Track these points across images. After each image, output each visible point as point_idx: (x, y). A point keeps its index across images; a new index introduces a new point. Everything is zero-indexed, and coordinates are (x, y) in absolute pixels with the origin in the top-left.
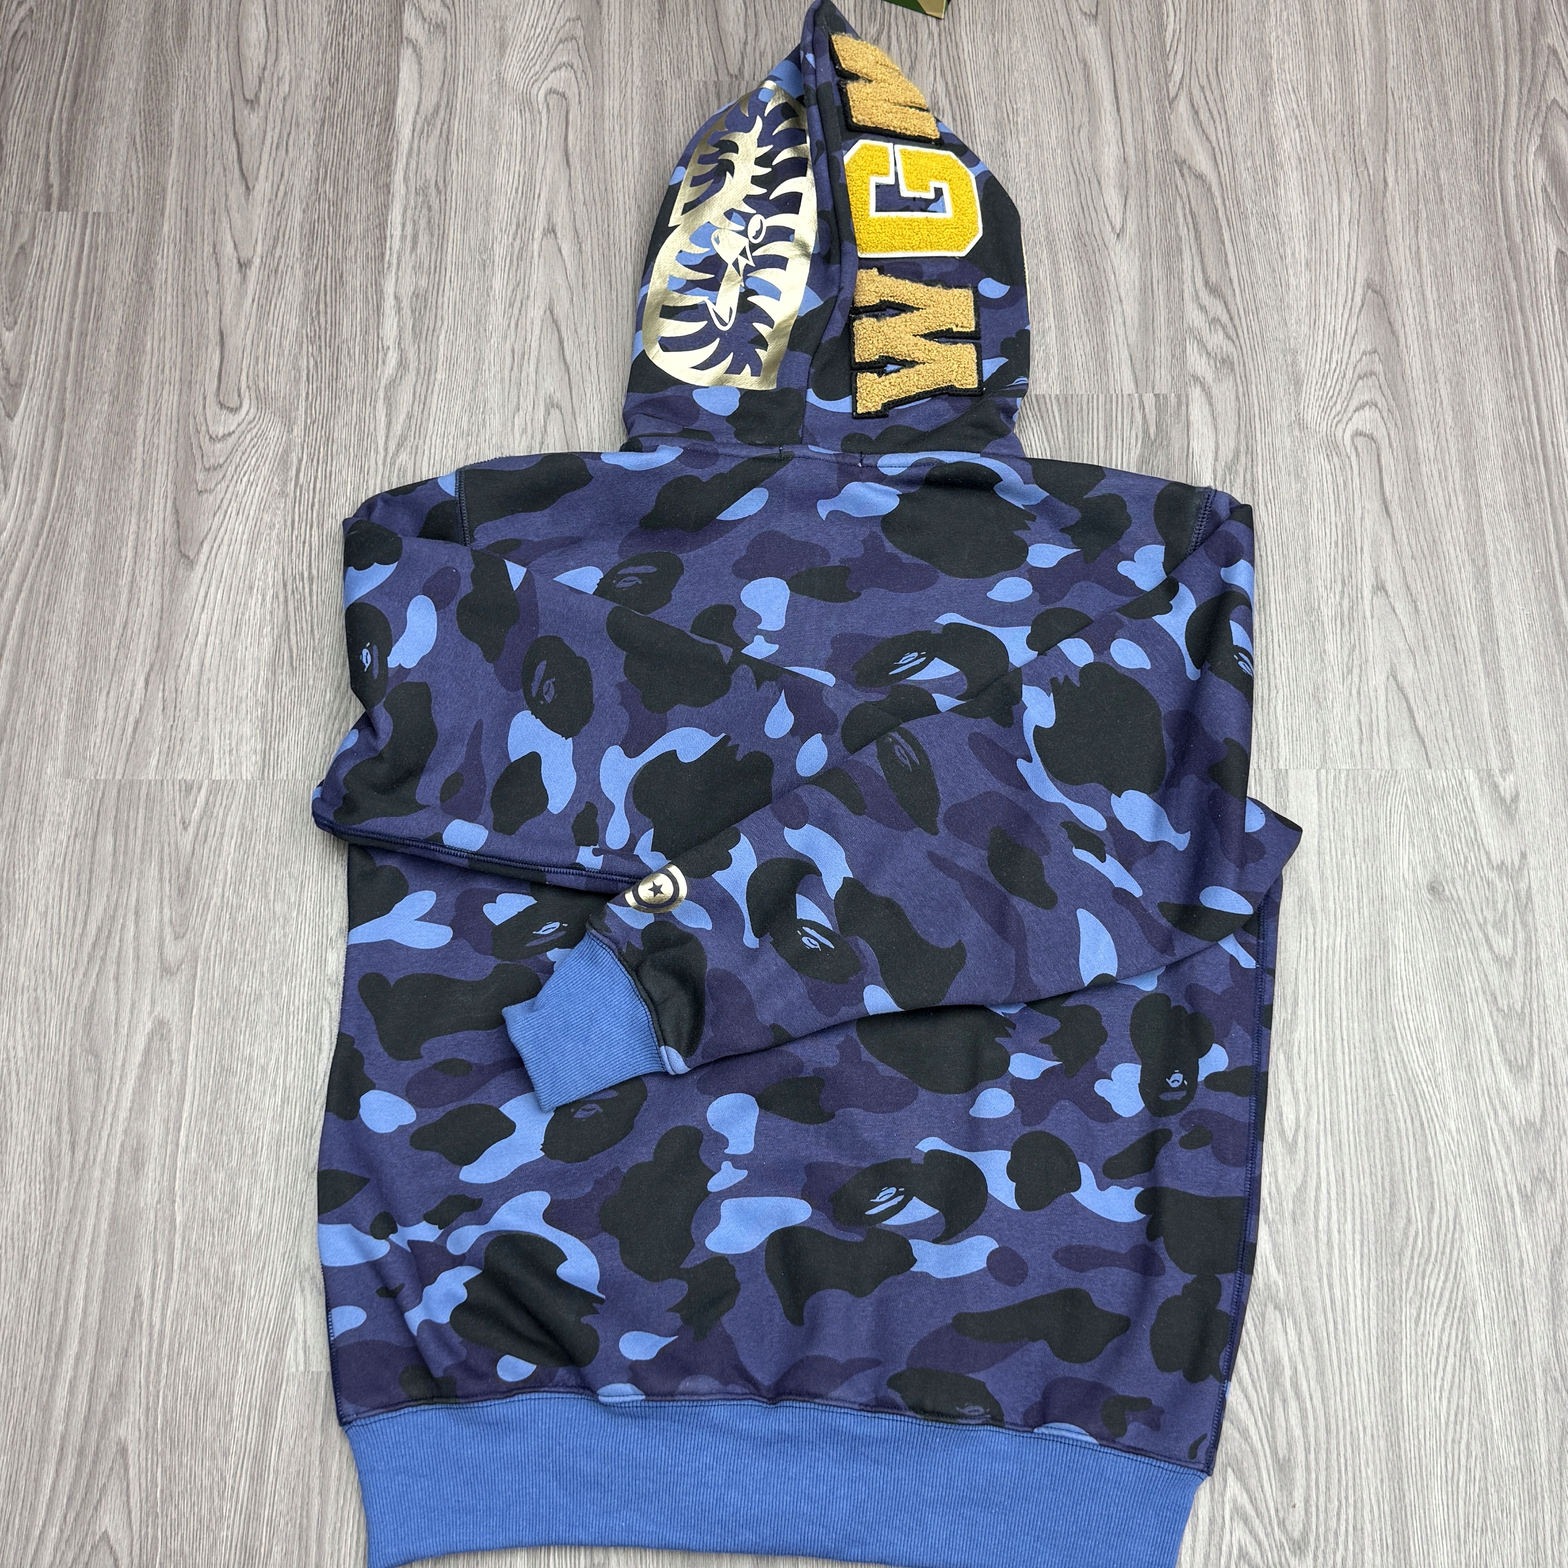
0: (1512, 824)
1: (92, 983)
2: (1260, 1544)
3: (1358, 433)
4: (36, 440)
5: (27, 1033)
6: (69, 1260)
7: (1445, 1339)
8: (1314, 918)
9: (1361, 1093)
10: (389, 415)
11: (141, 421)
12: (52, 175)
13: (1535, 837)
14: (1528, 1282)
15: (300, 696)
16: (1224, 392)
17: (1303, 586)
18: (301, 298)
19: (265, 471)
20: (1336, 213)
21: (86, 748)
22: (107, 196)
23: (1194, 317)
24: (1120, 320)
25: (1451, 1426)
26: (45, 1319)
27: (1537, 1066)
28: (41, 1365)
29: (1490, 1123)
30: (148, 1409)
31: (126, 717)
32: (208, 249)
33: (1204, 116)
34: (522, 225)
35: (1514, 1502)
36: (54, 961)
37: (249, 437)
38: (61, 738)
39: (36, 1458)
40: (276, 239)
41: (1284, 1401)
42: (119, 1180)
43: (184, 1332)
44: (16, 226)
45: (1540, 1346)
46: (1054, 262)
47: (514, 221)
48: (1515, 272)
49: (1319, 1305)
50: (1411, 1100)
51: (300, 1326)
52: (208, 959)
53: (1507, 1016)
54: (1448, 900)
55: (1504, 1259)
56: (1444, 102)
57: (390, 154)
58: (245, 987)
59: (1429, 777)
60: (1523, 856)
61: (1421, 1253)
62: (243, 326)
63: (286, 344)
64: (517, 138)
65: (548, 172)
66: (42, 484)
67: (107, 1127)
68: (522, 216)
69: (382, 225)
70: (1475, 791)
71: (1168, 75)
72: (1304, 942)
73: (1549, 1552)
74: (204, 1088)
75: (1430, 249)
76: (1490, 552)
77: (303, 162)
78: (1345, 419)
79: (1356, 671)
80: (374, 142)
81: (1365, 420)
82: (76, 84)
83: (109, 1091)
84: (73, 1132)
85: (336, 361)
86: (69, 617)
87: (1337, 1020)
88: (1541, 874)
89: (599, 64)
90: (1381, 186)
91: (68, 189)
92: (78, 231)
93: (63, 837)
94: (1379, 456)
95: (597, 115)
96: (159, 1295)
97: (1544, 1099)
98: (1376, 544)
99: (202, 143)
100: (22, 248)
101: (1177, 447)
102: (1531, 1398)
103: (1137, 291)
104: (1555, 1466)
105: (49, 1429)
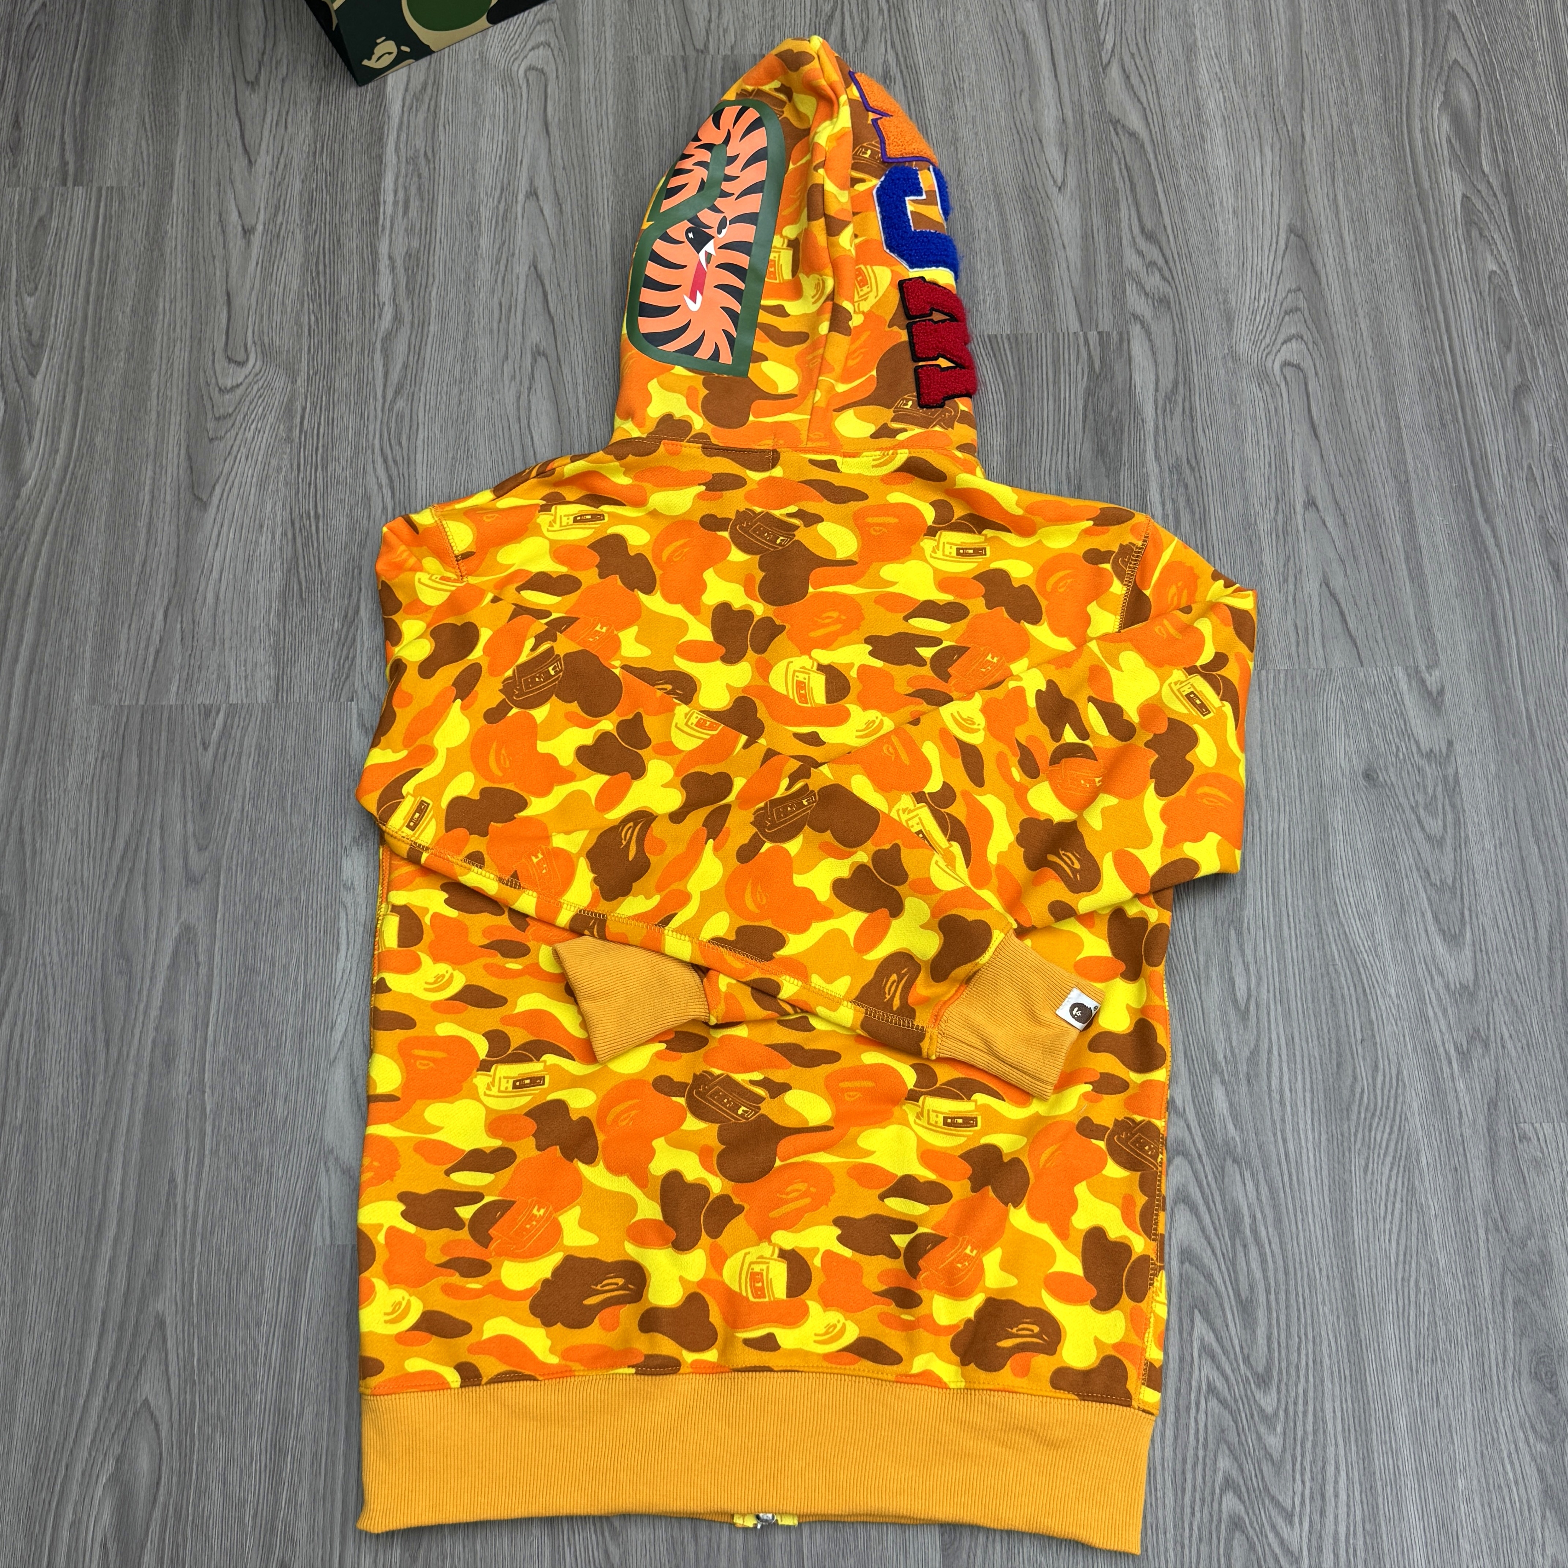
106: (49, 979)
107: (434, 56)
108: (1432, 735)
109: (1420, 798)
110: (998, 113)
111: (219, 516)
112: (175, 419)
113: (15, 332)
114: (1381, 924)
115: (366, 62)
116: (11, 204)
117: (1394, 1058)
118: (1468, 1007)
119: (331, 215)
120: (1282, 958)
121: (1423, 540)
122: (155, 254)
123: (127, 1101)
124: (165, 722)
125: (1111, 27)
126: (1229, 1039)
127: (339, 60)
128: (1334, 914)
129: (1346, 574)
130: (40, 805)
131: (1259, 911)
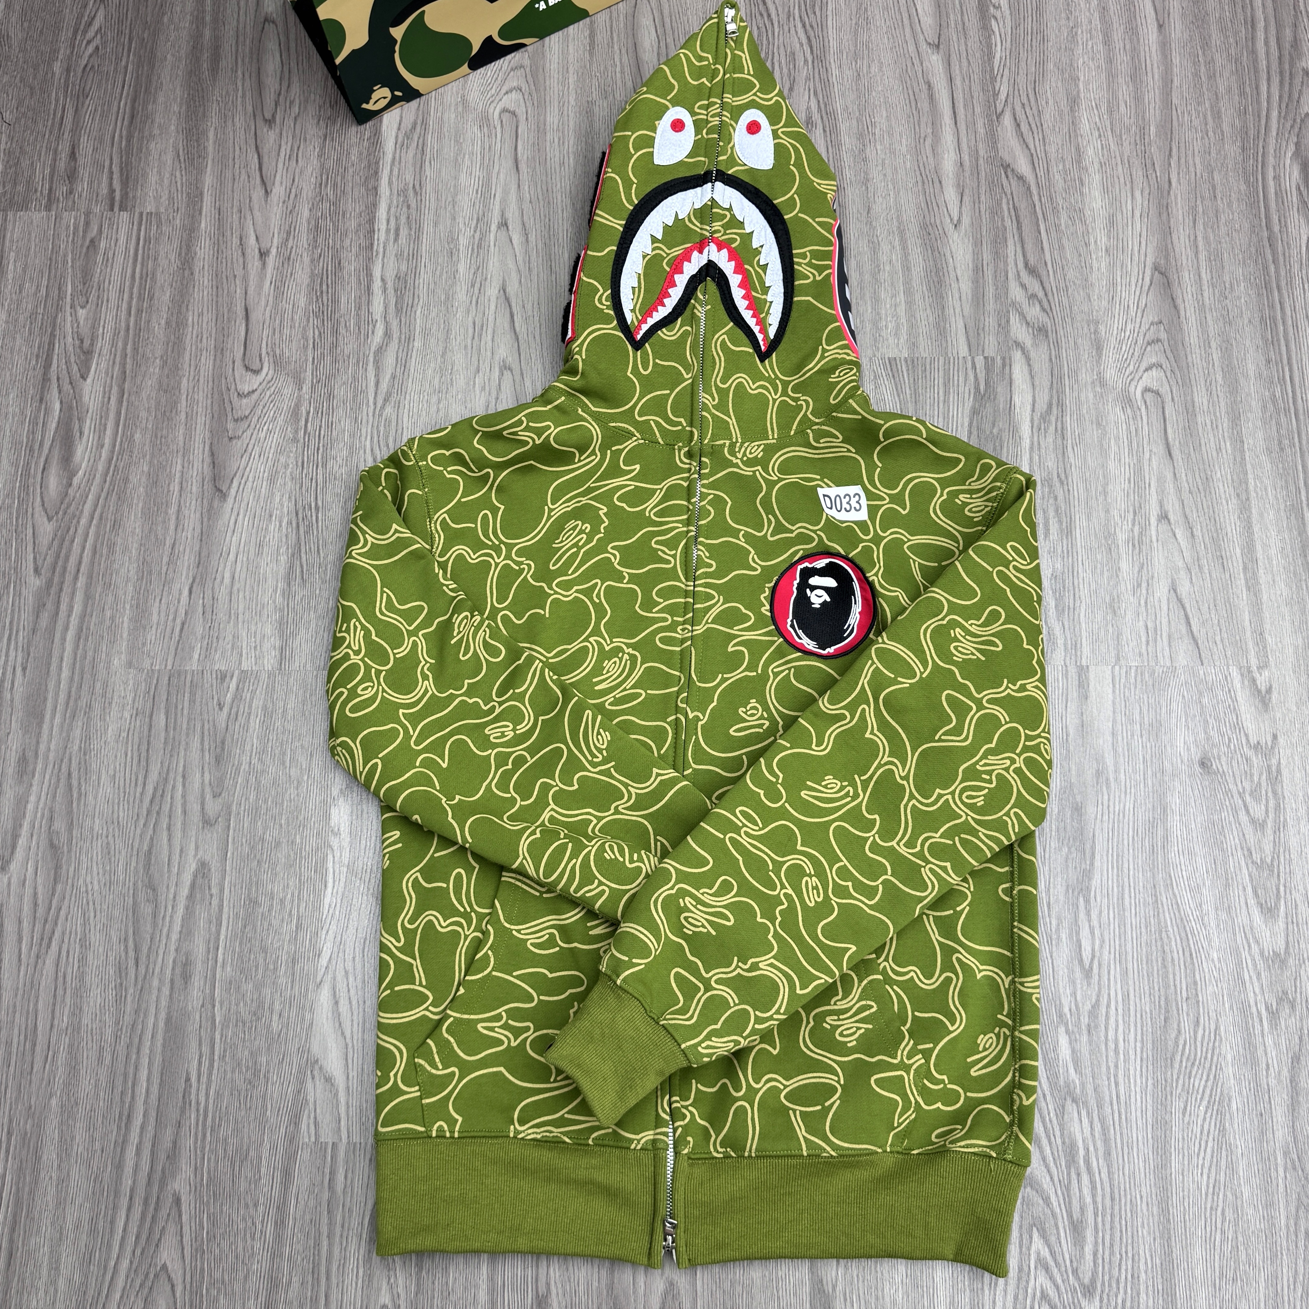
0: (1266, 711)
1: (150, 832)
2: (1057, 1287)
3: (1147, 390)
4: (104, 397)
5: (101, 871)
6: (135, 1050)
7: (1206, 1127)
8: (1108, 787)
9: (1143, 930)
10: (377, 376)
11: (185, 381)
12: (115, 182)
13: (1284, 721)
14: (1273, 1082)
15: (309, 603)
16: (1040, 356)
17: (1102, 515)
18: (308, 280)
19: (280, 421)
20: (1130, 208)
21: (144, 644)
22: (157, 198)
23: (1016, 293)
24: (957, 296)
25: (1210, 1197)
26: (117, 1098)
27: (1282, 908)
28: (114, 1133)
29: (1245, 954)
30: (196, 1169)
31: (174, 619)
32: (236, 241)
33: (1024, 128)
34: (481, 220)
35: (1258, 1258)
36: (121, 814)
37: (268, 393)
38: (125, 635)
39: (111, 1206)
40: (289, 233)
41: (1079, 1175)
42: (172, 988)
43: (224, 1109)
44: (87, 224)
45: (1281, 1134)
46: (904, 248)
47: (475, 216)
48: (1273, 256)
49: (1107, 1099)
50: (1183, 935)
51: (311, 1106)
52: (239, 813)
53: (1259, 867)
54: (1215, 773)
55: (1254, 1063)
56: (1217, 116)
57: (377, 163)
58: (267, 836)
59: (1201, 672)
60: (1275, 737)
61: (1188, 1059)
62: (263, 303)
63: (297, 318)
64: (477, 148)
65: (502, 176)
66: (109, 432)
67: (162, 946)
68: (481, 213)
69: (372, 221)
70: (1238, 685)
71: (996, 95)
72: (1100, 807)
73: (1286, 1298)
74: (237, 915)
75: (1206, 238)
76: (1251, 488)
77: (310, 169)
78: (1137, 377)
79: (1144, 585)
80: (365, 152)
81: (1152, 379)
82: (133, 108)
83: (164, 917)
84: (137, 950)
85: (336, 332)
86: (130, 539)
87: (1126, 871)
88: (1288, 752)
89: (542, 89)
90: (1167, 186)
91: (127, 193)
92: (135, 227)
93: (127, 715)
94: (1163, 408)
95: (541, 130)
96: (204, 1079)
97: (1287, 935)
98: (1161, 480)
99: (231, 156)
100: (92, 241)
101: (1002, 400)
102: (1273, 1175)
103: (971, 272)
104: (1292, 1229)
105: (121, 1184)
106: (91, 903)
107: (423, 98)
108: (1259, 729)
109: (1247, 785)
110: (904, 156)
111: (236, 505)
112: (201, 420)
113: (69, 340)
114: (1209, 895)
115: (364, 106)
116: (68, 227)
117: (1212, 1014)
118: (1279, 972)
119: (334, 241)
120: (1122, 923)
121: (1260, 554)
122: (187, 273)
123: (153, 1010)
124: (188, 684)
125: (1005, 79)
126: (1074, 994)
127: (342, 100)
128: (1169, 886)
129: (1191, 582)
130: (85, 754)
131: (1105, 881)
